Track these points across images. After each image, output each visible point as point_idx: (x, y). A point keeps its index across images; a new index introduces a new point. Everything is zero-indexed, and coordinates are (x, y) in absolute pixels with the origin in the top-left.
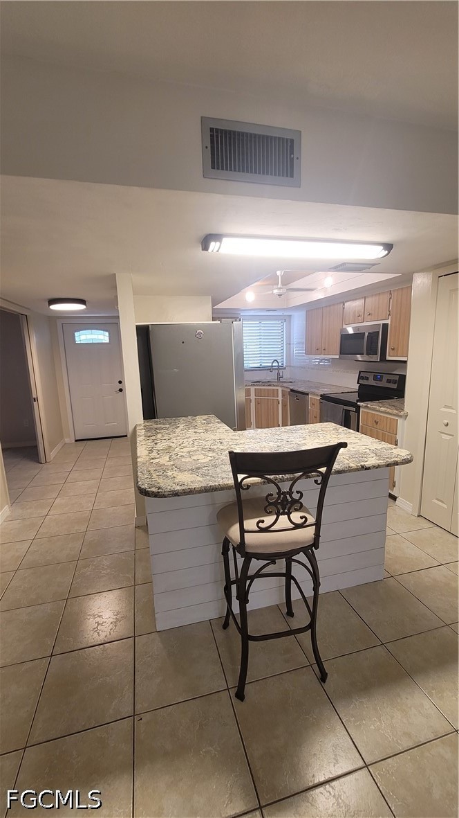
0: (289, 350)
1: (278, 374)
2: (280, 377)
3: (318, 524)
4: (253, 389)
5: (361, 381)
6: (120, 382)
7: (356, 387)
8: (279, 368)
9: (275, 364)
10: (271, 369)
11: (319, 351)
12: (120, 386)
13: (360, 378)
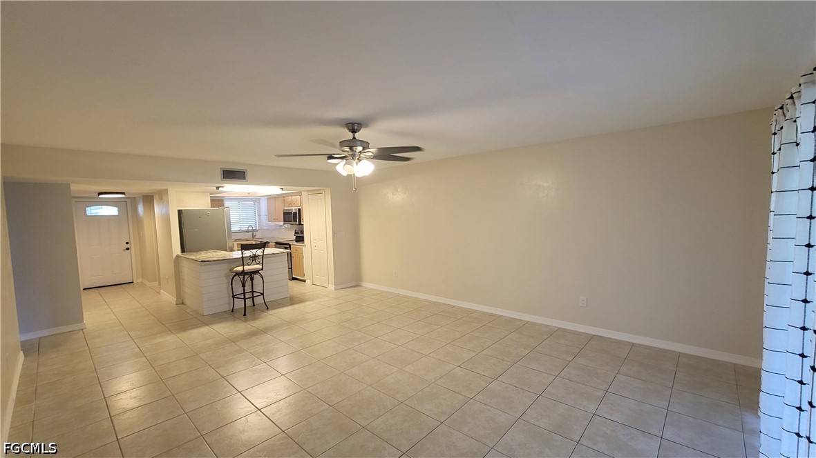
0: (260, 221)
1: (253, 234)
2: (254, 236)
3: (262, 264)
4: (235, 243)
5: (297, 235)
6: (127, 243)
7: (294, 238)
8: (253, 231)
9: (250, 228)
10: (247, 231)
11: (276, 220)
12: (128, 246)
13: (296, 233)
